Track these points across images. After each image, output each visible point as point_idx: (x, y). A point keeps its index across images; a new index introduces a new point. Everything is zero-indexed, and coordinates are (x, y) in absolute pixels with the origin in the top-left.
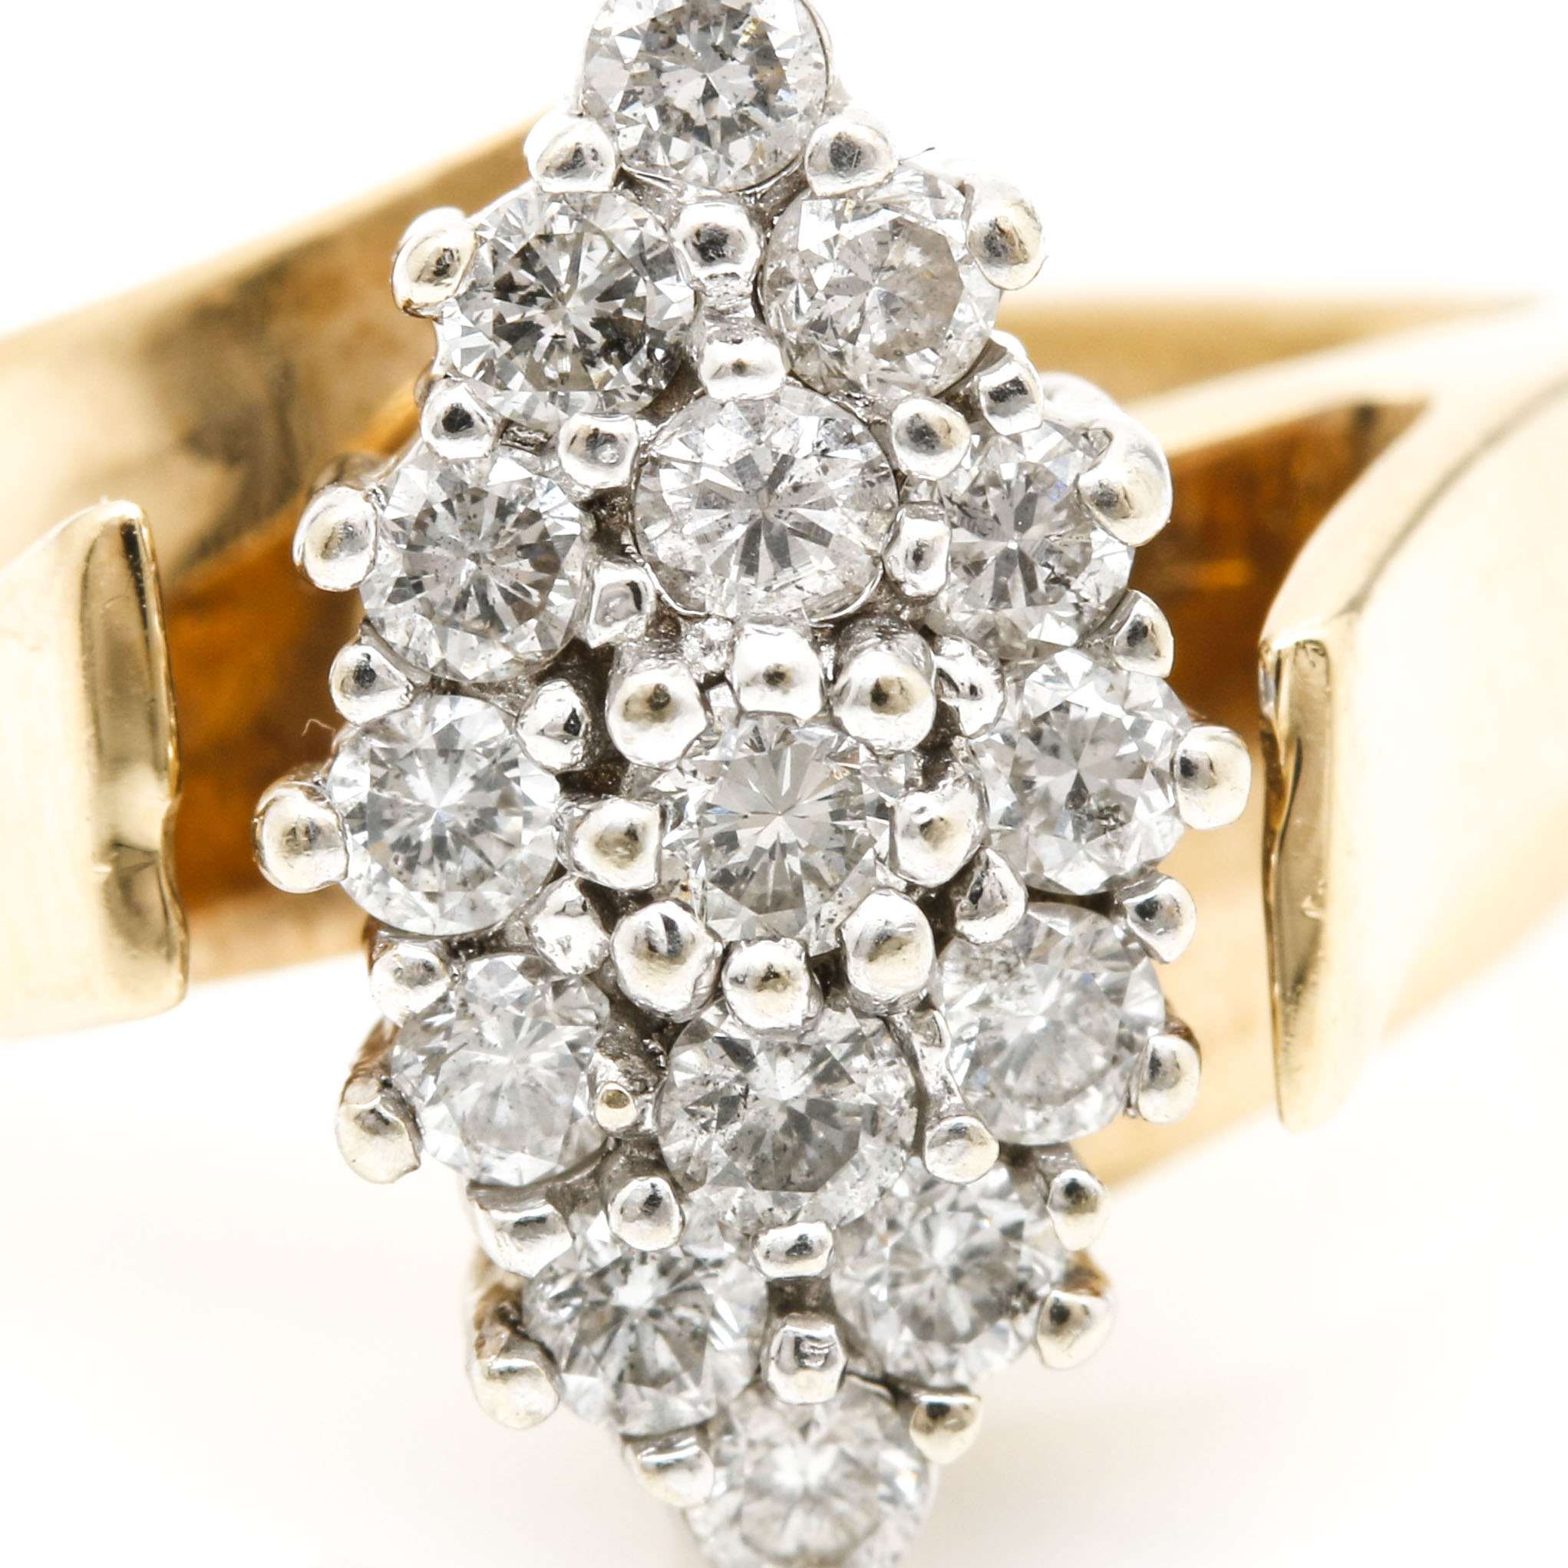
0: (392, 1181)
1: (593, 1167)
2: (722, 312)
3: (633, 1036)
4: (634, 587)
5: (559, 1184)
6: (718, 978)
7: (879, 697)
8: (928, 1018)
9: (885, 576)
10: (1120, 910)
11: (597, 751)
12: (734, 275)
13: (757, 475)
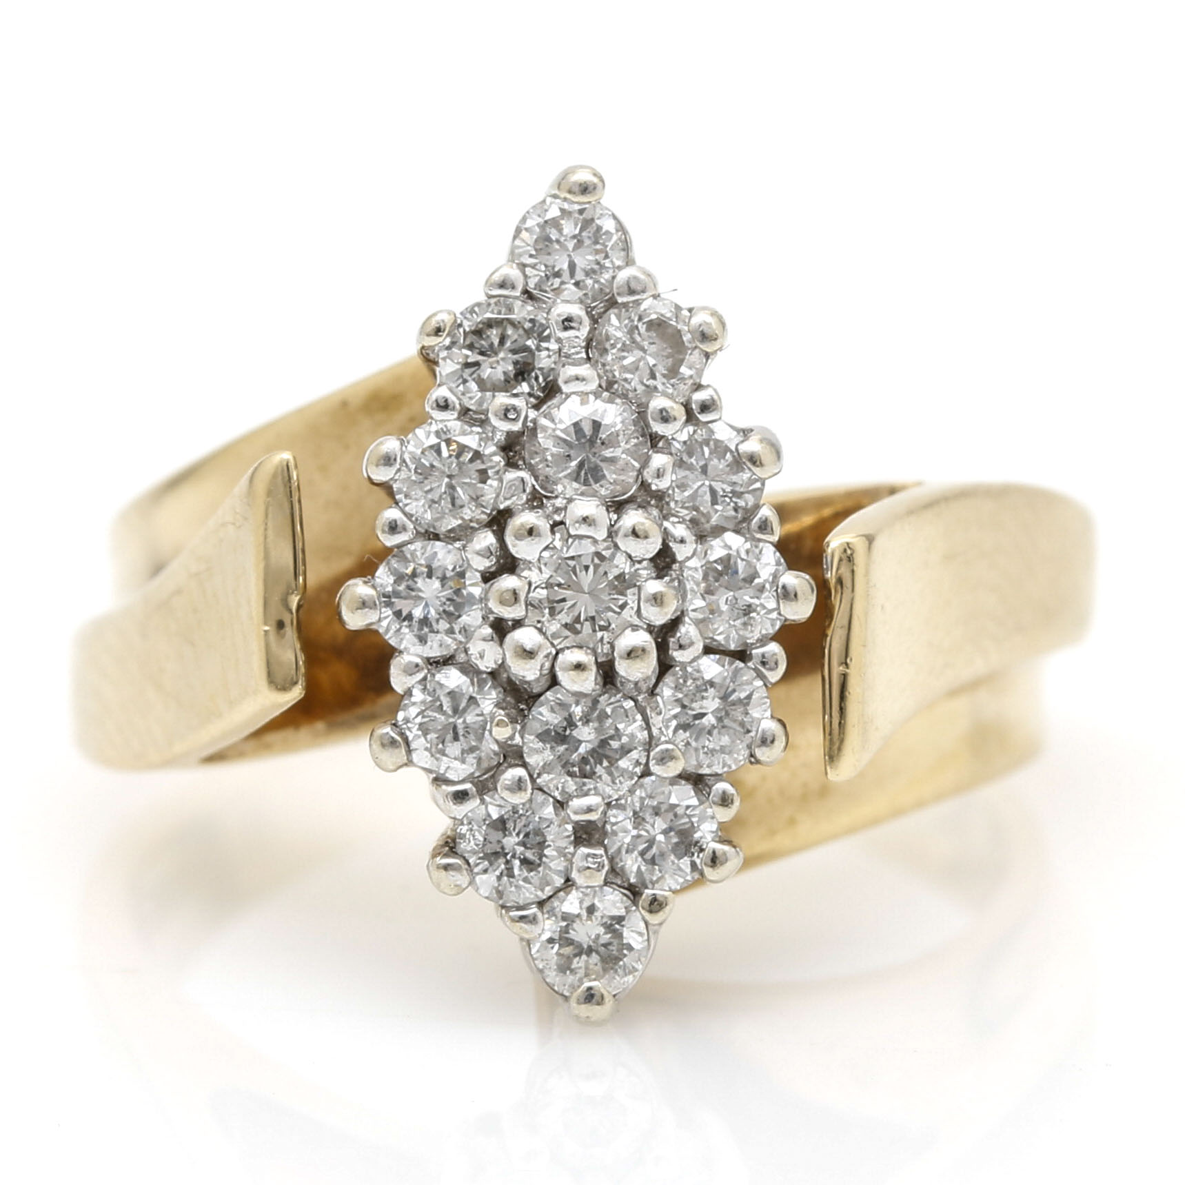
0: (395, 770)
1: (492, 772)
2: (570, 355)
3: (513, 701)
4: (522, 480)
5: (476, 780)
6: (553, 666)
7: (635, 533)
8: (654, 699)
9: (642, 482)
10: (750, 657)
11: (502, 561)
12: (577, 337)
13: (585, 436)
